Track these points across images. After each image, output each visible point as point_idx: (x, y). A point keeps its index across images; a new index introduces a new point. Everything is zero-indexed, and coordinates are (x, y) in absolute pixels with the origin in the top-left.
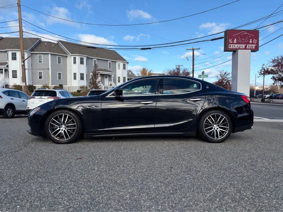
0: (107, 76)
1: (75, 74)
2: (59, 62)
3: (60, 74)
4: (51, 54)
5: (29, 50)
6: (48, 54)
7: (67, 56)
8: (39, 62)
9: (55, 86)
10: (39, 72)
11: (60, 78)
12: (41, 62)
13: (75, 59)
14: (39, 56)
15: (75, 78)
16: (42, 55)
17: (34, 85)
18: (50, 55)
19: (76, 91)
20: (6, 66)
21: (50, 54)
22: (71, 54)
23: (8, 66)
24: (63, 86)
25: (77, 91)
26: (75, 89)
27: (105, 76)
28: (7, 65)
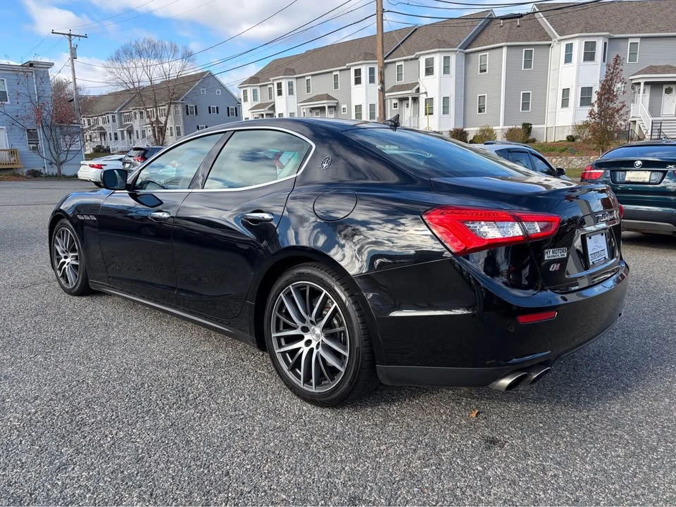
0: (672, 86)
1: (566, 92)
2: (528, 64)
3: (526, 96)
4: (508, 46)
5: (459, 46)
6: (502, 47)
7: (550, 45)
8: (481, 71)
9: (511, 127)
10: (479, 97)
11: (526, 106)
12: (485, 71)
13: (569, 48)
14: (481, 56)
15: (565, 103)
16: (487, 53)
17: (465, 130)
18: (505, 50)
19: (565, 139)
20: (414, 90)
21: (505, 46)
22: (560, 35)
23: (418, 90)
24: (533, 126)
25: (568, 138)
26: (563, 132)
27: (665, 87)
28: (417, 87)
